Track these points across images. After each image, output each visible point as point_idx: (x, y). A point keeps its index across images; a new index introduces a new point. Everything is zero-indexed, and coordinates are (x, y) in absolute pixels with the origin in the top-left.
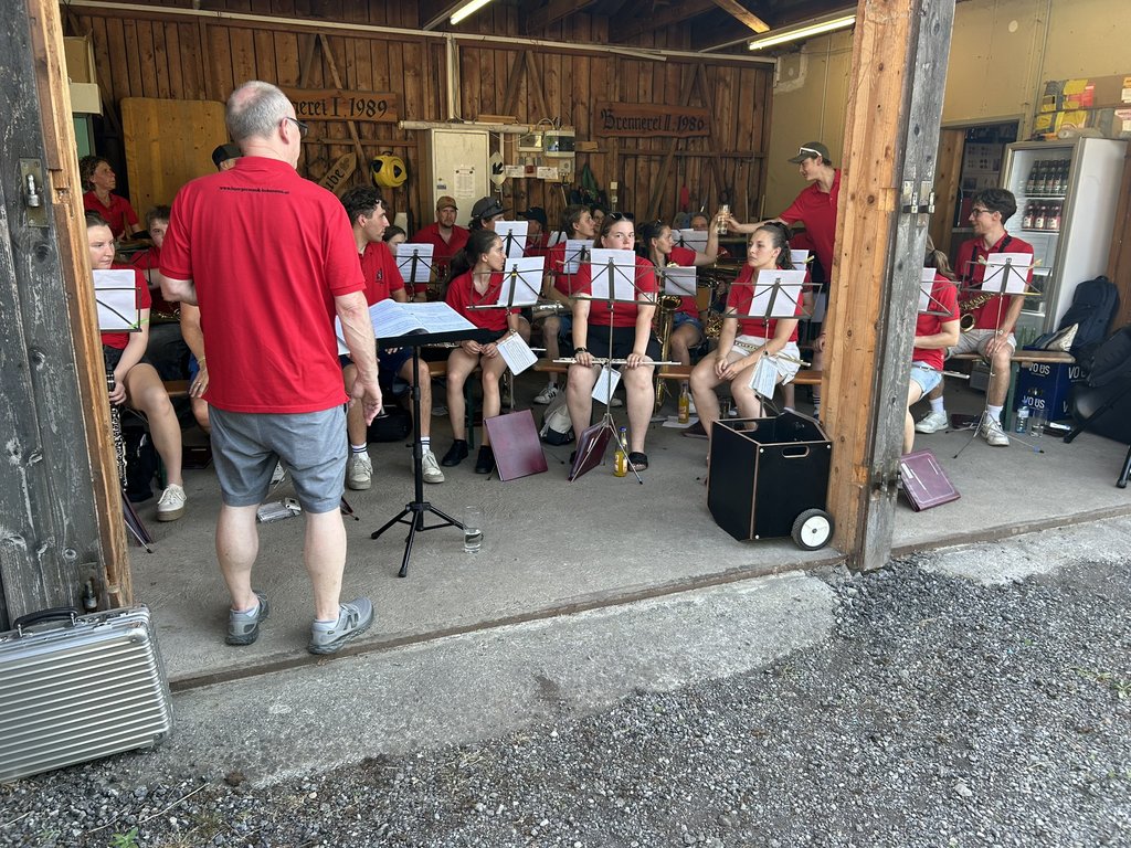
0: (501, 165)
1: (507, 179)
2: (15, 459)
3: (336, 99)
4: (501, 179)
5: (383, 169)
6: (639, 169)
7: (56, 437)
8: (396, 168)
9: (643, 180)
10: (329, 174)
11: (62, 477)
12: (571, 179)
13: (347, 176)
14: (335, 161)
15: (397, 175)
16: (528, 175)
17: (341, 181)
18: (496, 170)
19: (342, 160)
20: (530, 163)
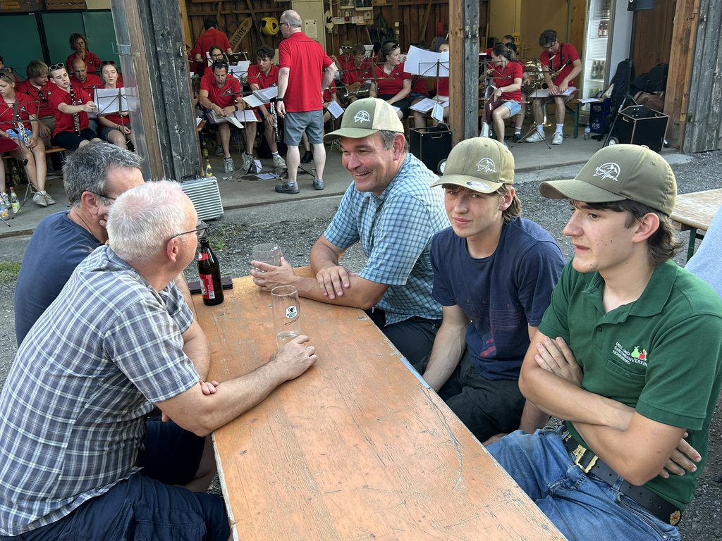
0: (331, 18)
1: (335, 25)
2: (177, 131)
4: (330, 26)
5: (267, 24)
6: (412, 14)
7: (187, 125)
8: (274, 24)
9: (415, 19)
10: (238, 30)
11: (189, 138)
12: (371, 23)
13: (248, 30)
14: (241, 23)
15: (274, 28)
16: (347, 22)
17: (245, 34)
18: (329, 21)
19: (244, 22)
20: (347, 15)
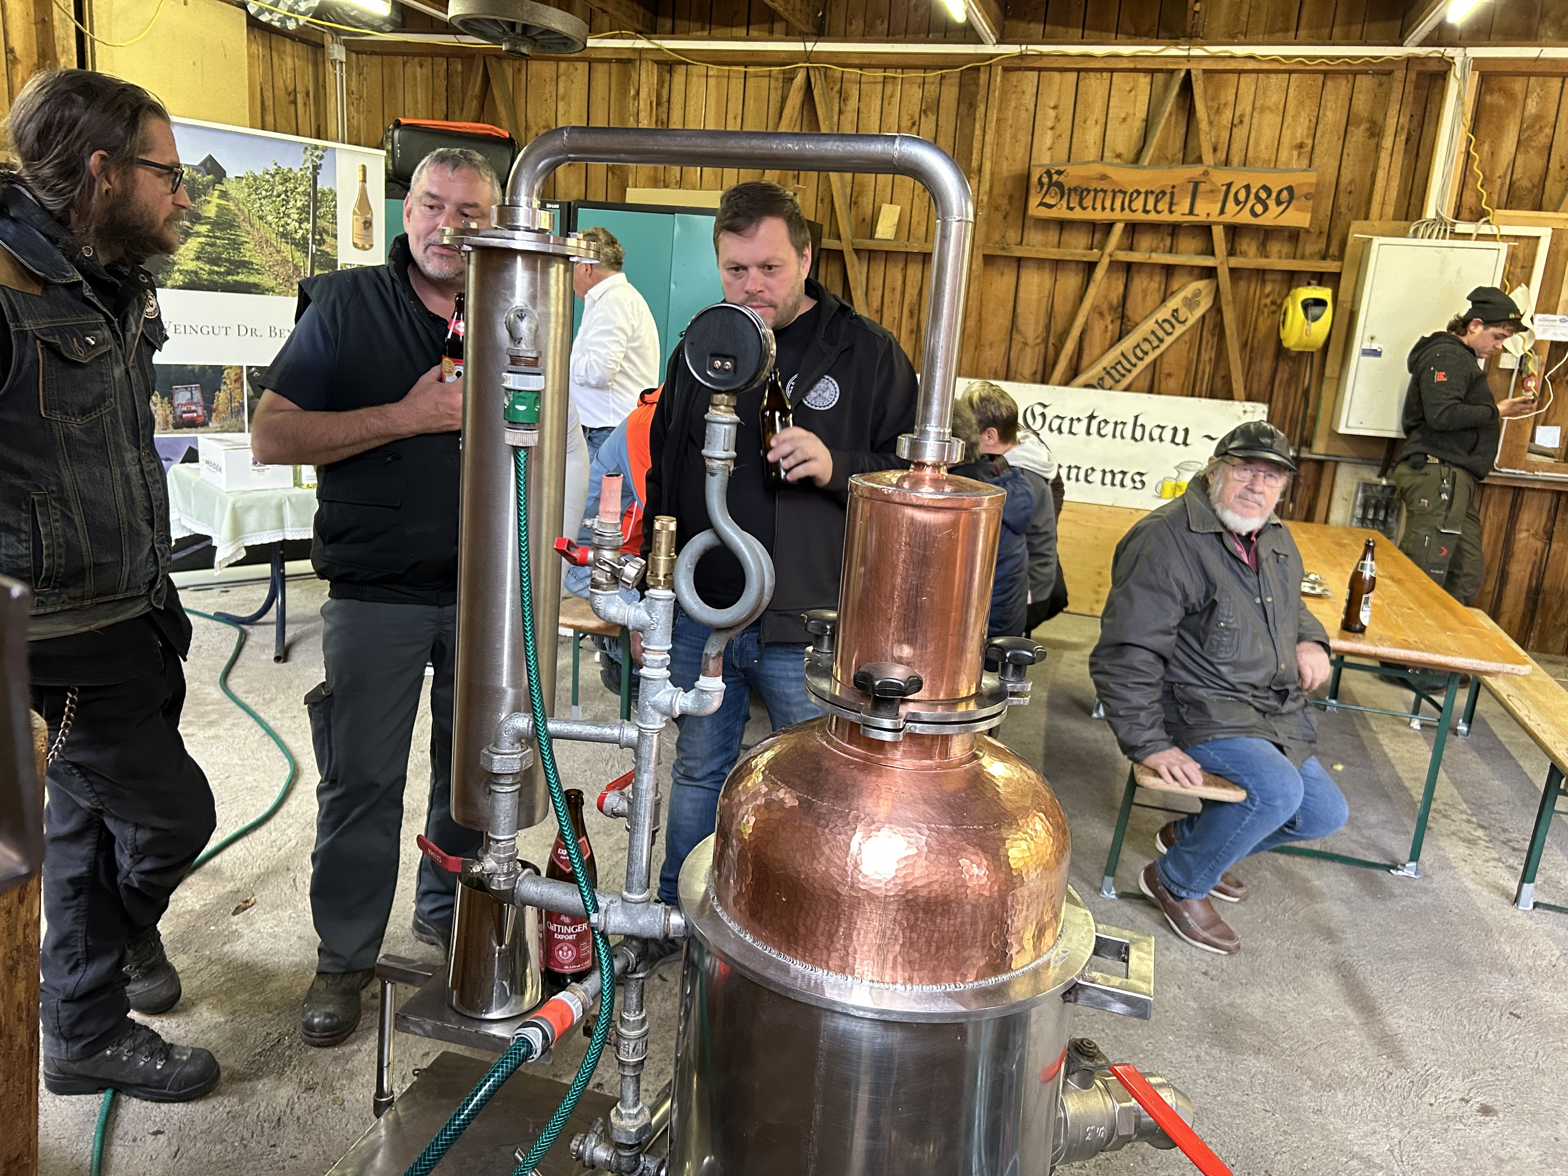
3: (1196, 185)
10: (1160, 316)
13: (1192, 320)
14: (1175, 293)
17: (1180, 330)
19: (1188, 292)
